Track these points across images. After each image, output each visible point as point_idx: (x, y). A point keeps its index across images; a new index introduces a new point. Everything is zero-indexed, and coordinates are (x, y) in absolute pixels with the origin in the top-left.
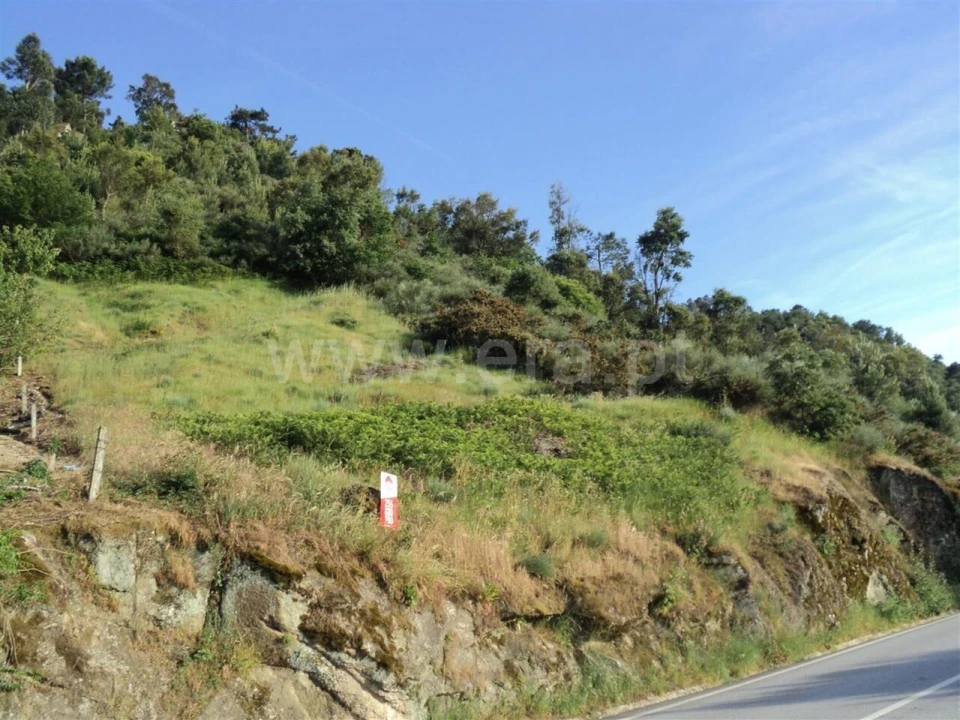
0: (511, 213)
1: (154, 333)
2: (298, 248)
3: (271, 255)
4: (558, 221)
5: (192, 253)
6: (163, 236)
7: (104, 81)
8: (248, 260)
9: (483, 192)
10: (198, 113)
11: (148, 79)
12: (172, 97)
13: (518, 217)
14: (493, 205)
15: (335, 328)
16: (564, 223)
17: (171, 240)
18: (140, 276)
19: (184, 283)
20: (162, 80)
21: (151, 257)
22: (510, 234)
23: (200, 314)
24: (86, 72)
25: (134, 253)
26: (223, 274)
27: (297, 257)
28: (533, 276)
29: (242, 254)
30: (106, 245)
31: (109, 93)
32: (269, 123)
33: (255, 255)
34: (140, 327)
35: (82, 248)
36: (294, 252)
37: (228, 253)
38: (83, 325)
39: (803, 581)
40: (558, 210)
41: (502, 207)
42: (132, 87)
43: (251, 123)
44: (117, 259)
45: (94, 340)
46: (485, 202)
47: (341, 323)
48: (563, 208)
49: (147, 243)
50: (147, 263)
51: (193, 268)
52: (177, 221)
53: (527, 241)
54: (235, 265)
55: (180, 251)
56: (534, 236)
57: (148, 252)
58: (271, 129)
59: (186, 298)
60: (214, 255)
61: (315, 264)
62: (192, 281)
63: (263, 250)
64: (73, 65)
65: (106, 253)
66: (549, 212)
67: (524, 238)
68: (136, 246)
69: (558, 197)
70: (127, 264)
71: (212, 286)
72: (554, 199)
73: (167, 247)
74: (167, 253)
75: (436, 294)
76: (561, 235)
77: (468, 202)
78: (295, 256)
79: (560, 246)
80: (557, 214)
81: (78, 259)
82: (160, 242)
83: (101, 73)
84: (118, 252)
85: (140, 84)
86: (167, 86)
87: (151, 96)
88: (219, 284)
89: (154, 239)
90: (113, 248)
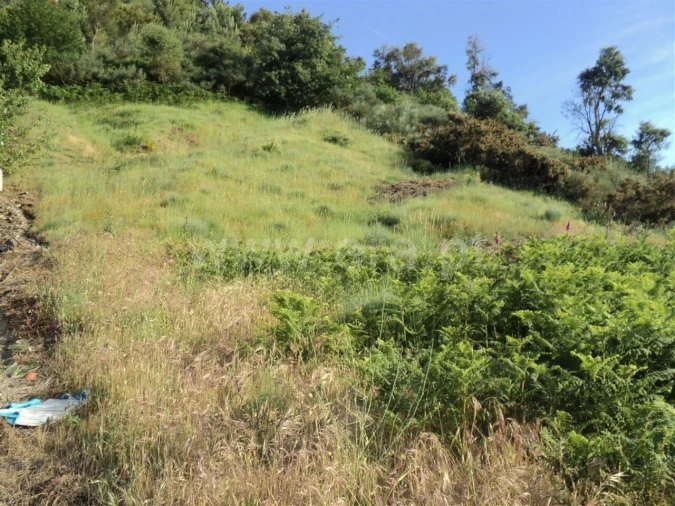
0: (432, 60)
1: (145, 148)
2: (273, 75)
3: (247, 81)
4: (474, 68)
5: (174, 78)
6: (148, 61)
8: (226, 85)
9: (409, 42)
13: (439, 63)
14: (418, 52)
16: (478, 69)
17: (156, 66)
18: (127, 98)
19: (169, 104)
21: (138, 81)
22: (432, 77)
23: (189, 131)
25: (122, 78)
26: (205, 98)
27: (273, 83)
29: (220, 80)
30: (95, 70)
33: (234, 81)
34: (131, 142)
35: (73, 72)
36: (269, 79)
37: (208, 79)
38: (73, 139)
40: (473, 58)
41: (425, 55)
44: (106, 83)
45: (85, 154)
46: (411, 51)
47: (334, 140)
48: (479, 57)
49: (133, 68)
50: (134, 86)
51: (177, 91)
52: (161, 48)
53: (446, 83)
54: (215, 89)
55: (164, 77)
56: (452, 80)
57: (135, 76)
59: (172, 117)
60: (196, 81)
61: (288, 91)
62: (177, 102)
63: (241, 77)
65: (95, 77)
66: (466, 58)
67: (443, 81)
68: (122, 71)
69: (474, 47)
70: (114, 86)
71: (196, 108)
72: (470, 48)
73: (152, 72)
74: (152, 78)
75: (416, 115)
76: (477, 79)
77: (397, 50)
78: (270, 82)
79: (475, 88)
80: (473, 61)
81: (70, 84)
82: (146, 69)
84: (106, 76)
88: (202, 106)
89: (139, 66)
90: (102, 73)
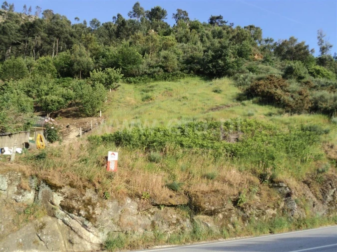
0: (303, 43)
1: (151, 99)
2: (210, 65)
3: (201, 68)
4: (321, 44)
5: (174, 70)
6: (164, 65)
7: (163, 13)
8: (194, 71)
10: (196, 20)
11: (179, 10)
12: (187, 15)
13: (306, 44)
14: (295, 40)
15: (213, 93)
16: (324, 45)
17: (167, 66)
18: (156, 80)
19: (170, 81)
20: (183, 10)
21: (160, 73)
22: (302, 51)
23: (170, 91)
24: (157, 12)
25: (154, 72)
26: (184, 77)
27: (210, 68)
28: (294, 68)
29: (191, 69)
30: (145, 70)
31: (166, 17)
32: (223, 20)
33: (196, 69)
34: (148, 98)
35: (138, 72)
36: (209, 66)
37: (186, 69)
38: (128, 98)
39: (328, 194)
40: (321, 40)
41: (299, 41)
42: (174, 14)
43: (217, 21)
44: (149, 75)
45: (131, 103)
46: (292, 40)
47: (216, 91)
48: (323, 39)
49: (159, 68)
50: (159, 75)
51: (173, 75)
52: (168, 60)
54: (189, 73)
55: (170, 70)
56: (312, 51)
57: (159, 71)
58: (224, 22)
59: (167, 86)
60: (182, 70)
61: (217, 70)
62: (173, 80)
63: (199, 67)
64: (153, 9)
65: (145, 73)
66: (318, 41)
67: (309, 52)
68: (155, 70)
69: (321, 35)
70: (152, 76)
71: (179, 81)
72: (319, 35)
73: (165, 69)
74: (166, 71)
75: (254, 78)
76: (323, 49)
77: (286, 41)
78: (209, 68)
79: (323, 53)
80: (321, 42)
81: (137, 76)
82: (163, 68)
83: (163, 11)
84: (149, 72)
85: (176, 12)
86: (185, 12)
87: (181, 16)
88: (182, 80)
89: (161, 66)
90: (148, 71)
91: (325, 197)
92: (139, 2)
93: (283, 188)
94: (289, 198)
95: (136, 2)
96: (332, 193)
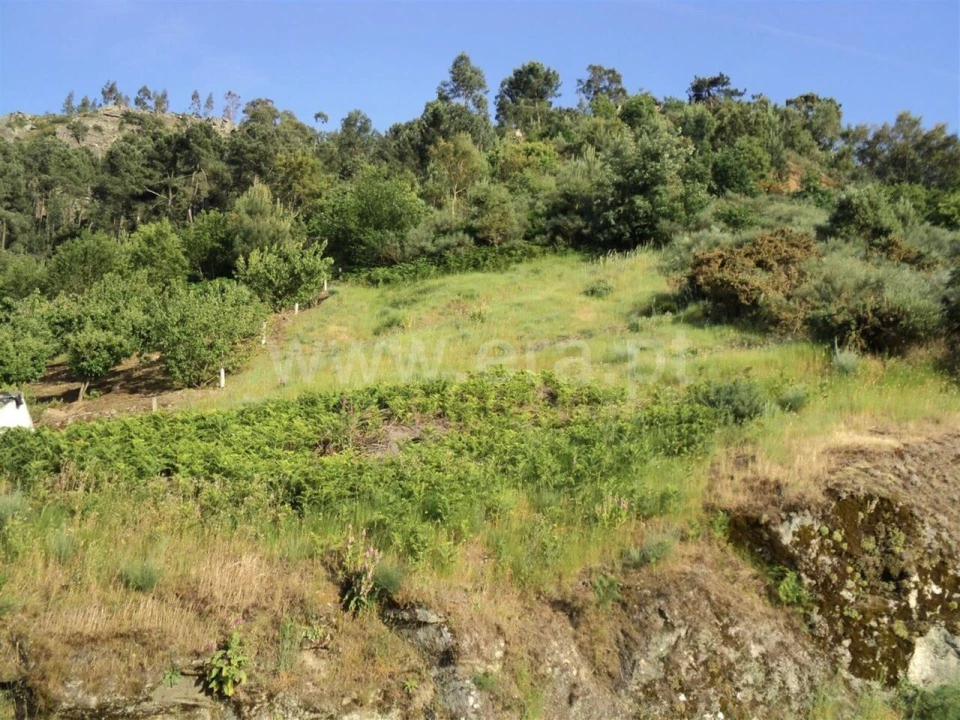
1: (401, 327)
3: (586, 227)
5: (505, 238)
6: (476, 223)
7: (549, 80)
8: (565, 237)
10: (644, 92)
11: (593, 69)
12: (619, 82)
13: (948, 132)
14: (914, 123)
15: (588, 299)
17: (484, 228)
18: (448, 270)
20: (606, 68)
21: (461, 250)
24: (531, 77)
25: (447, 247)
26: (531, 255)
27: (610, 224)
28: (855, 202)
29: (557, 230)
30: (423, 244)
31: (558, 92)
32: (732, 87)
33: (571, 230)
34: (393, 324)
35: (398, 250)
36: (607, 220)
37: (544, 231)
38: (333, 329)
42: (580, 81)
43: (714, 90)
44: (431, 255)
46: (906, 123)
47: (592, 292)
49: (461, 234)
50: (457, 255)
51: (500, 253)
52: (487, 208)
54: (550, 242)
55: (496, 238)
57: (460, 244)
58: (735, 93)
59: (466, 287)
60: (529, 237)
61: (634, 229)
62: (497, 267)
64: (520, 72)
65: (423, 251)
68: (452, 240)
70: (440, 261)
73: (480, 235)
74: (482, 242)
77: (886, 127)
78: (607, 224)
82: (470, 231)
83: (548, 74)
84: (433, 249)
85: (586, 76)
86: (613, 72)
87: (601, 83)
88: (524, 266)
89: (467, 230)
90: (429, 246)
91: (629, 665)
92: (467, 54)
93: (432, 629)
94: (452, 668)
95: (460, 54)
96: (663, 650)
